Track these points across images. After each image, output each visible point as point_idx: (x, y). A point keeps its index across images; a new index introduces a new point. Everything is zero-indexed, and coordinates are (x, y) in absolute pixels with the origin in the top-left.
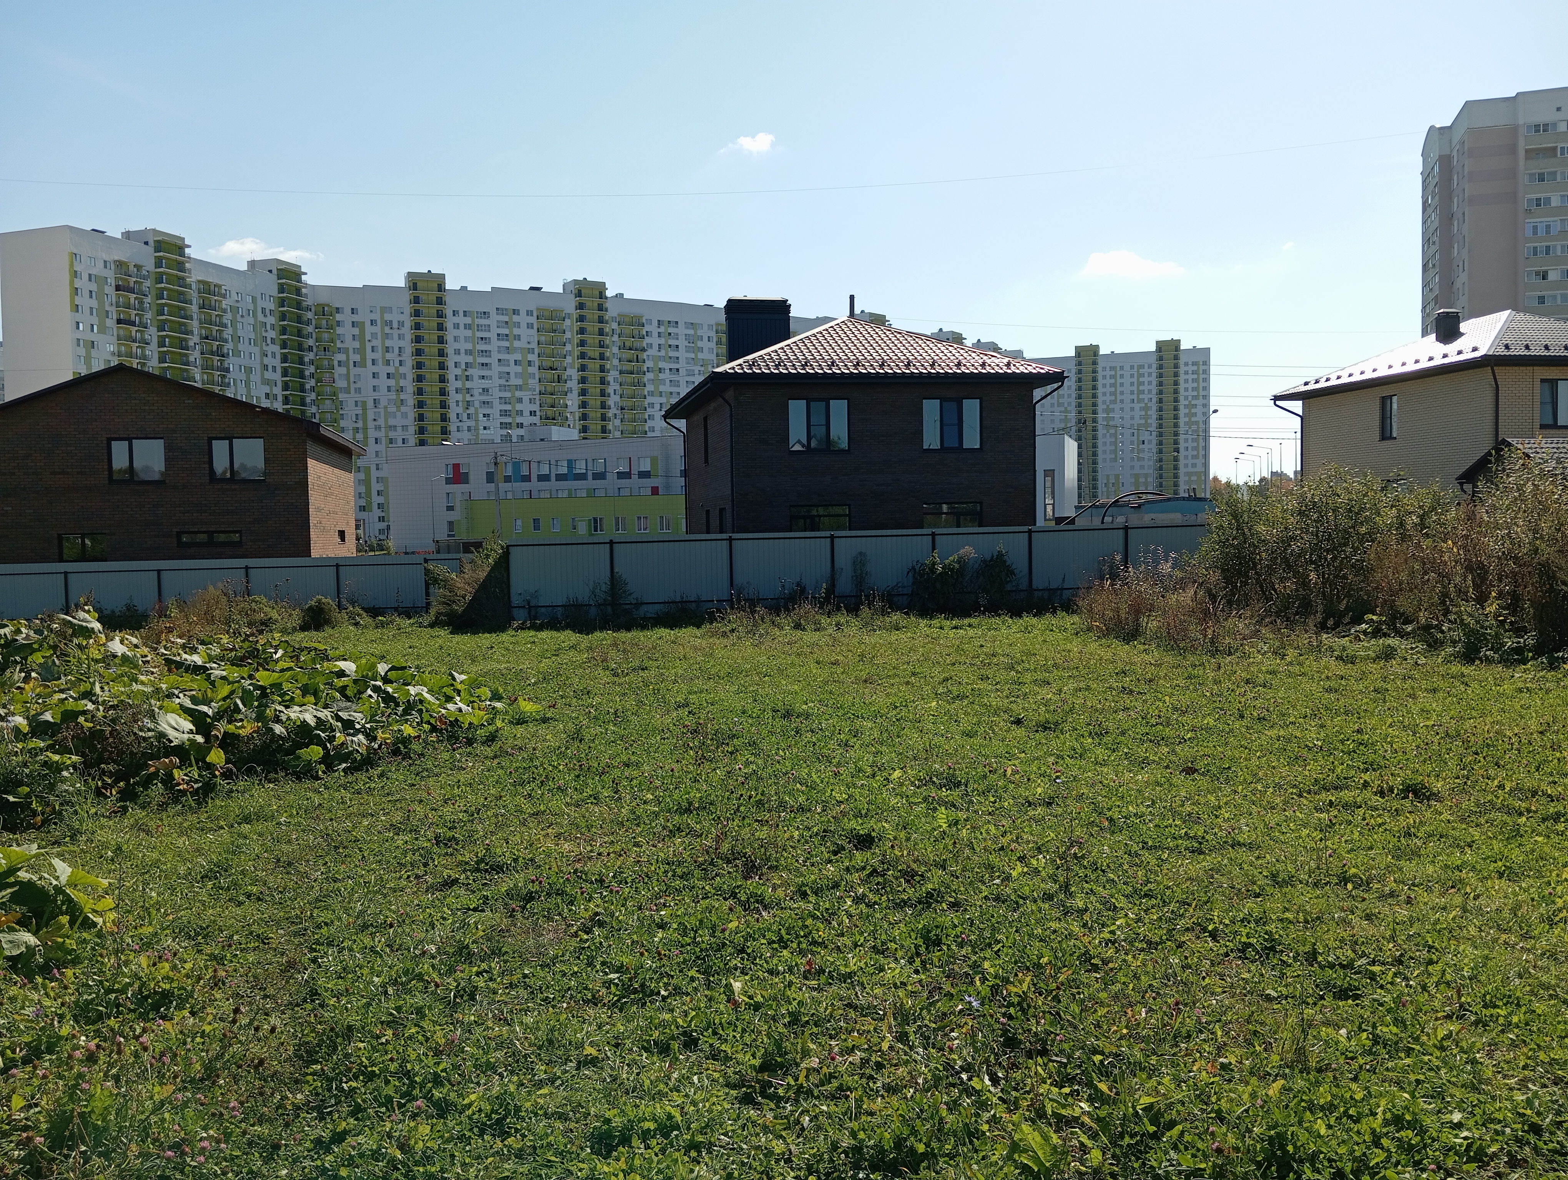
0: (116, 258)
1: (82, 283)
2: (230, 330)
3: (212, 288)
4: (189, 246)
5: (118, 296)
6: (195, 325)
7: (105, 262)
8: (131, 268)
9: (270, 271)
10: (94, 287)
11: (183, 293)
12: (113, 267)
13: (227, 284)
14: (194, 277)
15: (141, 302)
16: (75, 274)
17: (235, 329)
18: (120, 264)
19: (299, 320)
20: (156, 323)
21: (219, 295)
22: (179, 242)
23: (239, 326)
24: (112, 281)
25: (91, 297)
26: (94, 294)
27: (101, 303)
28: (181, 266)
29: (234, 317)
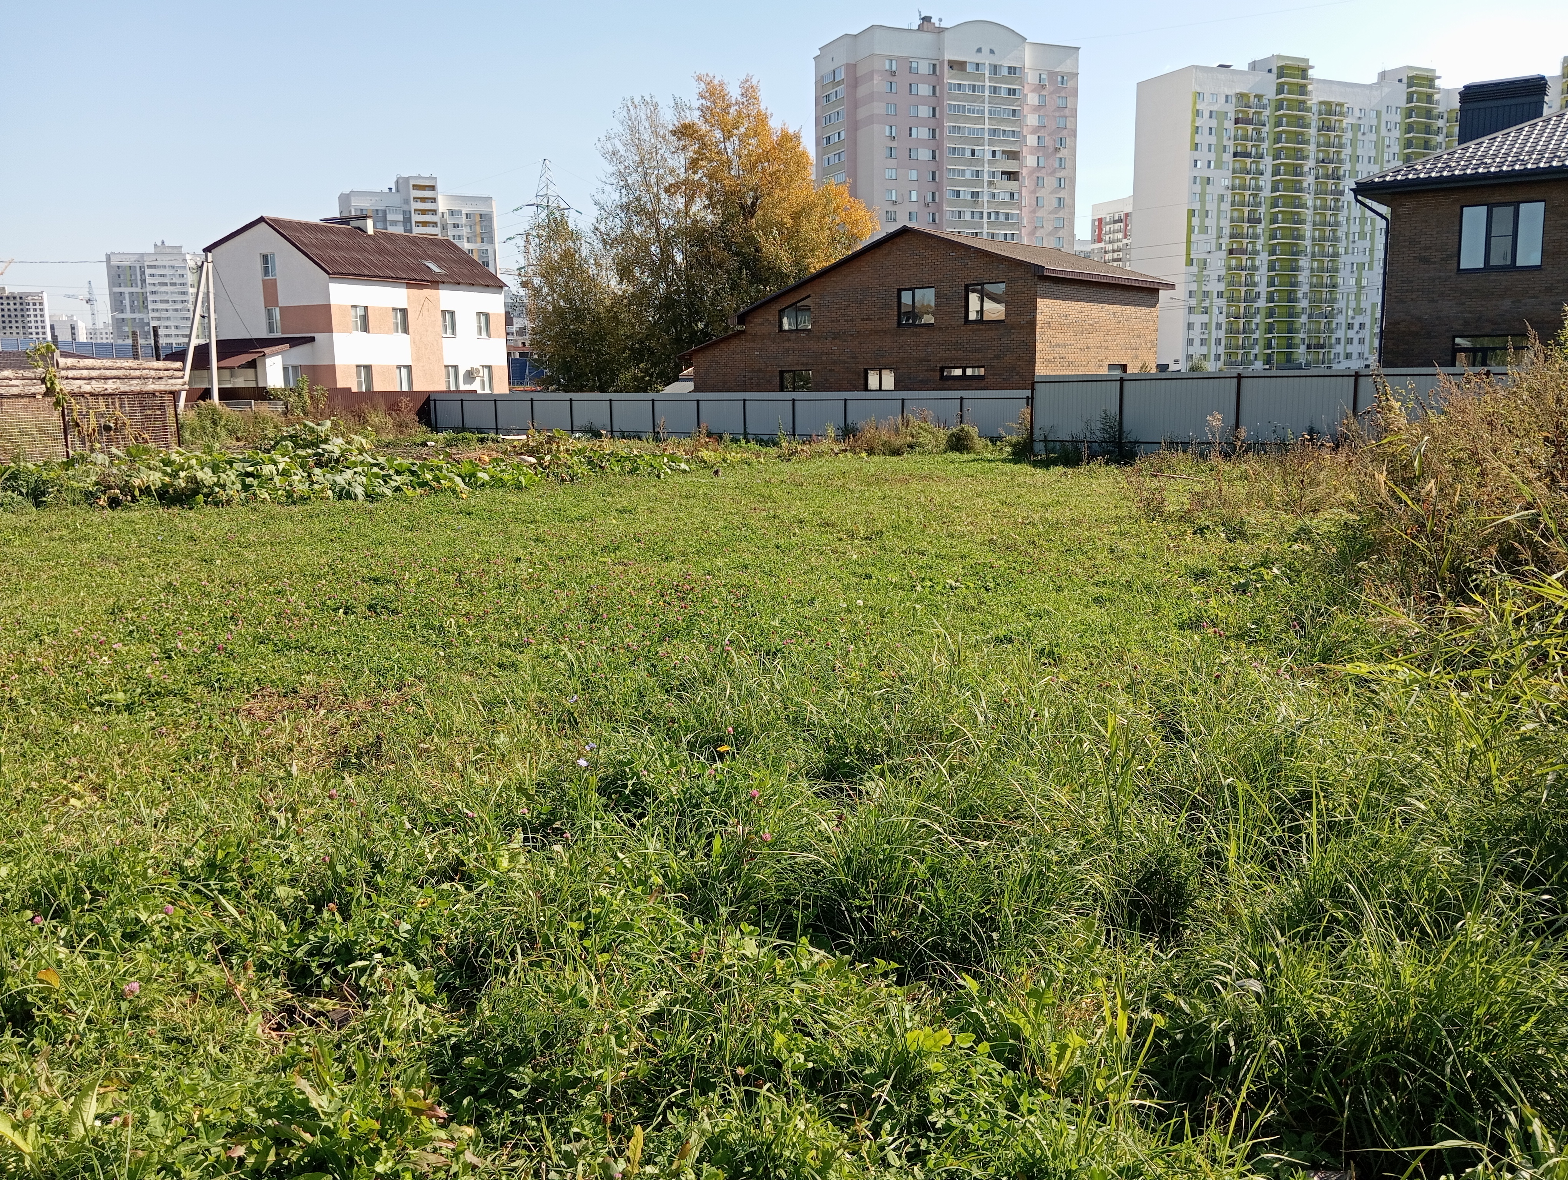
0: (1238, 91)
1: (1204, 122)
2: (1348, 151)
3: (1333, 108)
4: (1312, 67)
5: (1237, 129)
6: (1312, 148)
7: (1227, 96)
8: (1252, 99)
9: (1400, 81)
10: (1214, 123)
11: (1302, 118)
12: (1234, 100)
13: (1350, 101)
14: (1314, 98)
15: (1259, 133)
16: (1198, 113)
17: (1354, 149)
18: (1241, 96)
19: (1428, 129)
20: (1271, 152)
21: (1341, 114)
22: (1302, 65)
23: (1360, 144)
24: (1232, 116)
25: (1210, 133)
26: (1213, 131)
27: (1220, 138)
28: (1302, 90)
29: (1355, 136)
